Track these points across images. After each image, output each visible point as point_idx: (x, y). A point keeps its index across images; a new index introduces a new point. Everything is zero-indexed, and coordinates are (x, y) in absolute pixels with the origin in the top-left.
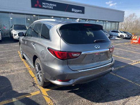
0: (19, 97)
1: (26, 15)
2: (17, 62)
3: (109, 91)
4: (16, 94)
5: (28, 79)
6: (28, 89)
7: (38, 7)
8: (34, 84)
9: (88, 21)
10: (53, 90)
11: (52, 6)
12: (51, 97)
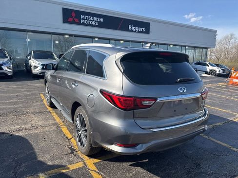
0: (50, 172)
1: (53, 34)
2: (40, 113)
3: (199, 165)
4: (43, 167)
5: (60, 142)
6: (62, 158)
7: (74, 23)
8: (73, 151)
9: (155, 45)
10: (105, 162)
11: (96, 21)
12: (102, 174)
